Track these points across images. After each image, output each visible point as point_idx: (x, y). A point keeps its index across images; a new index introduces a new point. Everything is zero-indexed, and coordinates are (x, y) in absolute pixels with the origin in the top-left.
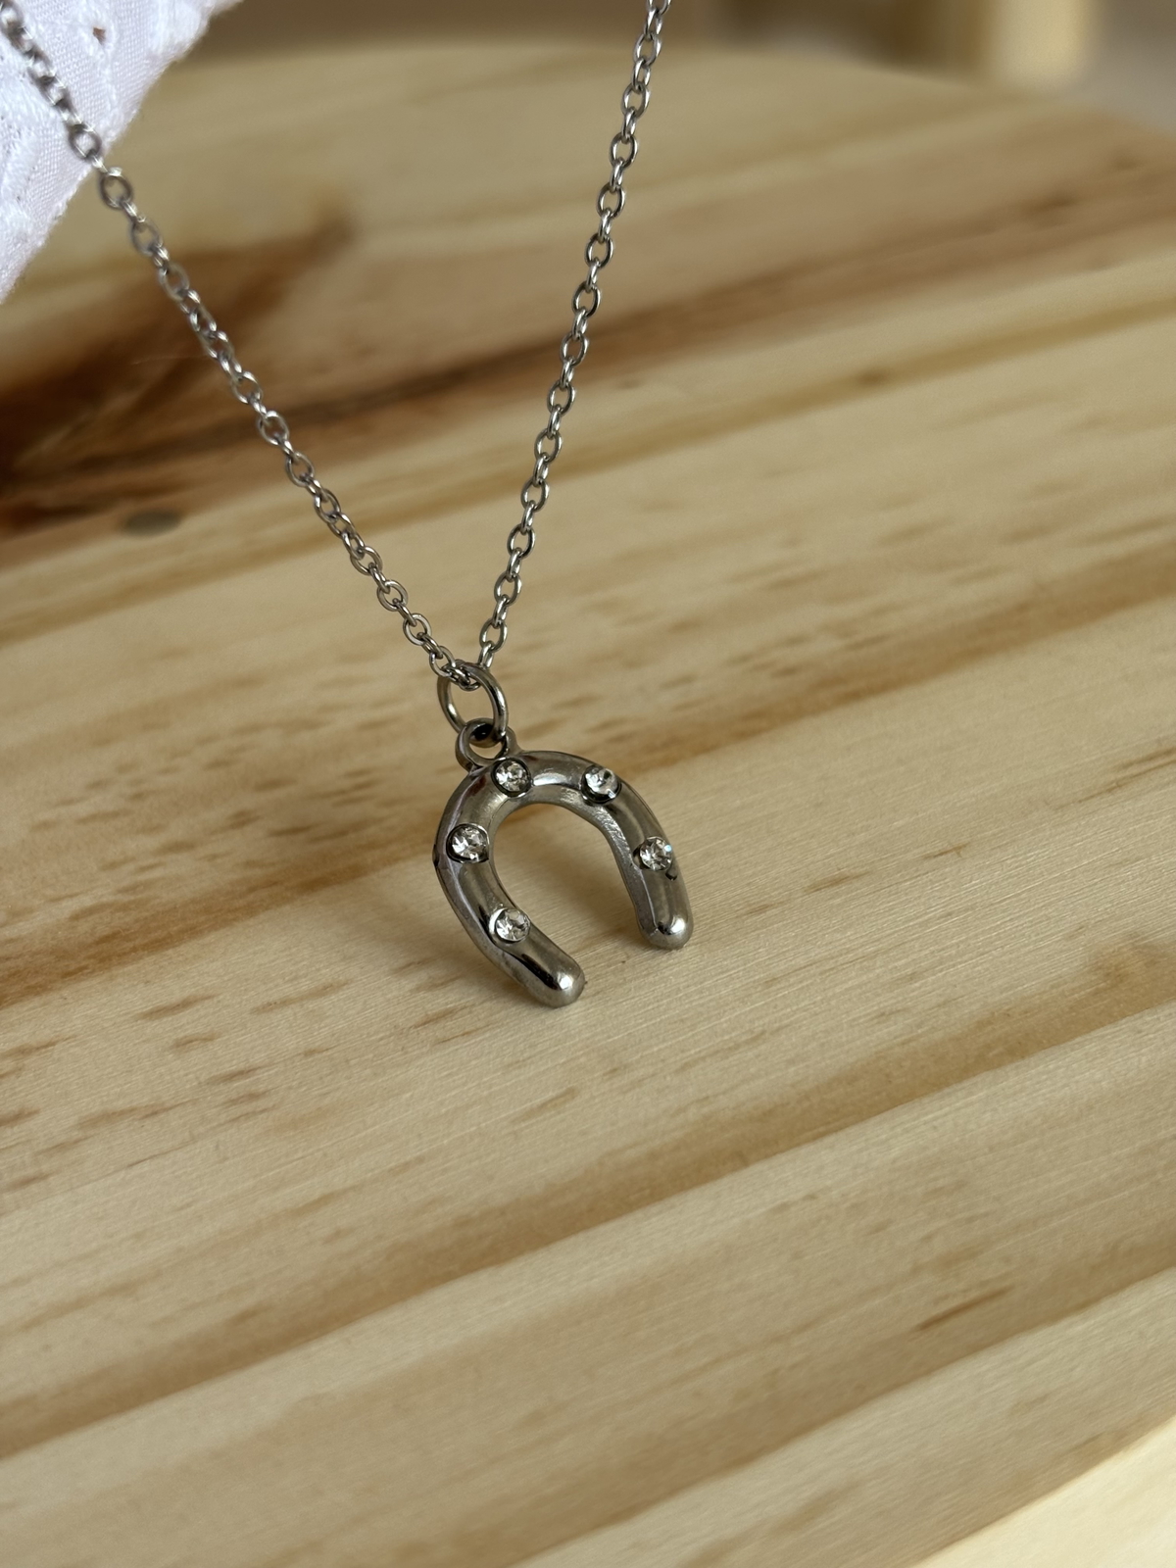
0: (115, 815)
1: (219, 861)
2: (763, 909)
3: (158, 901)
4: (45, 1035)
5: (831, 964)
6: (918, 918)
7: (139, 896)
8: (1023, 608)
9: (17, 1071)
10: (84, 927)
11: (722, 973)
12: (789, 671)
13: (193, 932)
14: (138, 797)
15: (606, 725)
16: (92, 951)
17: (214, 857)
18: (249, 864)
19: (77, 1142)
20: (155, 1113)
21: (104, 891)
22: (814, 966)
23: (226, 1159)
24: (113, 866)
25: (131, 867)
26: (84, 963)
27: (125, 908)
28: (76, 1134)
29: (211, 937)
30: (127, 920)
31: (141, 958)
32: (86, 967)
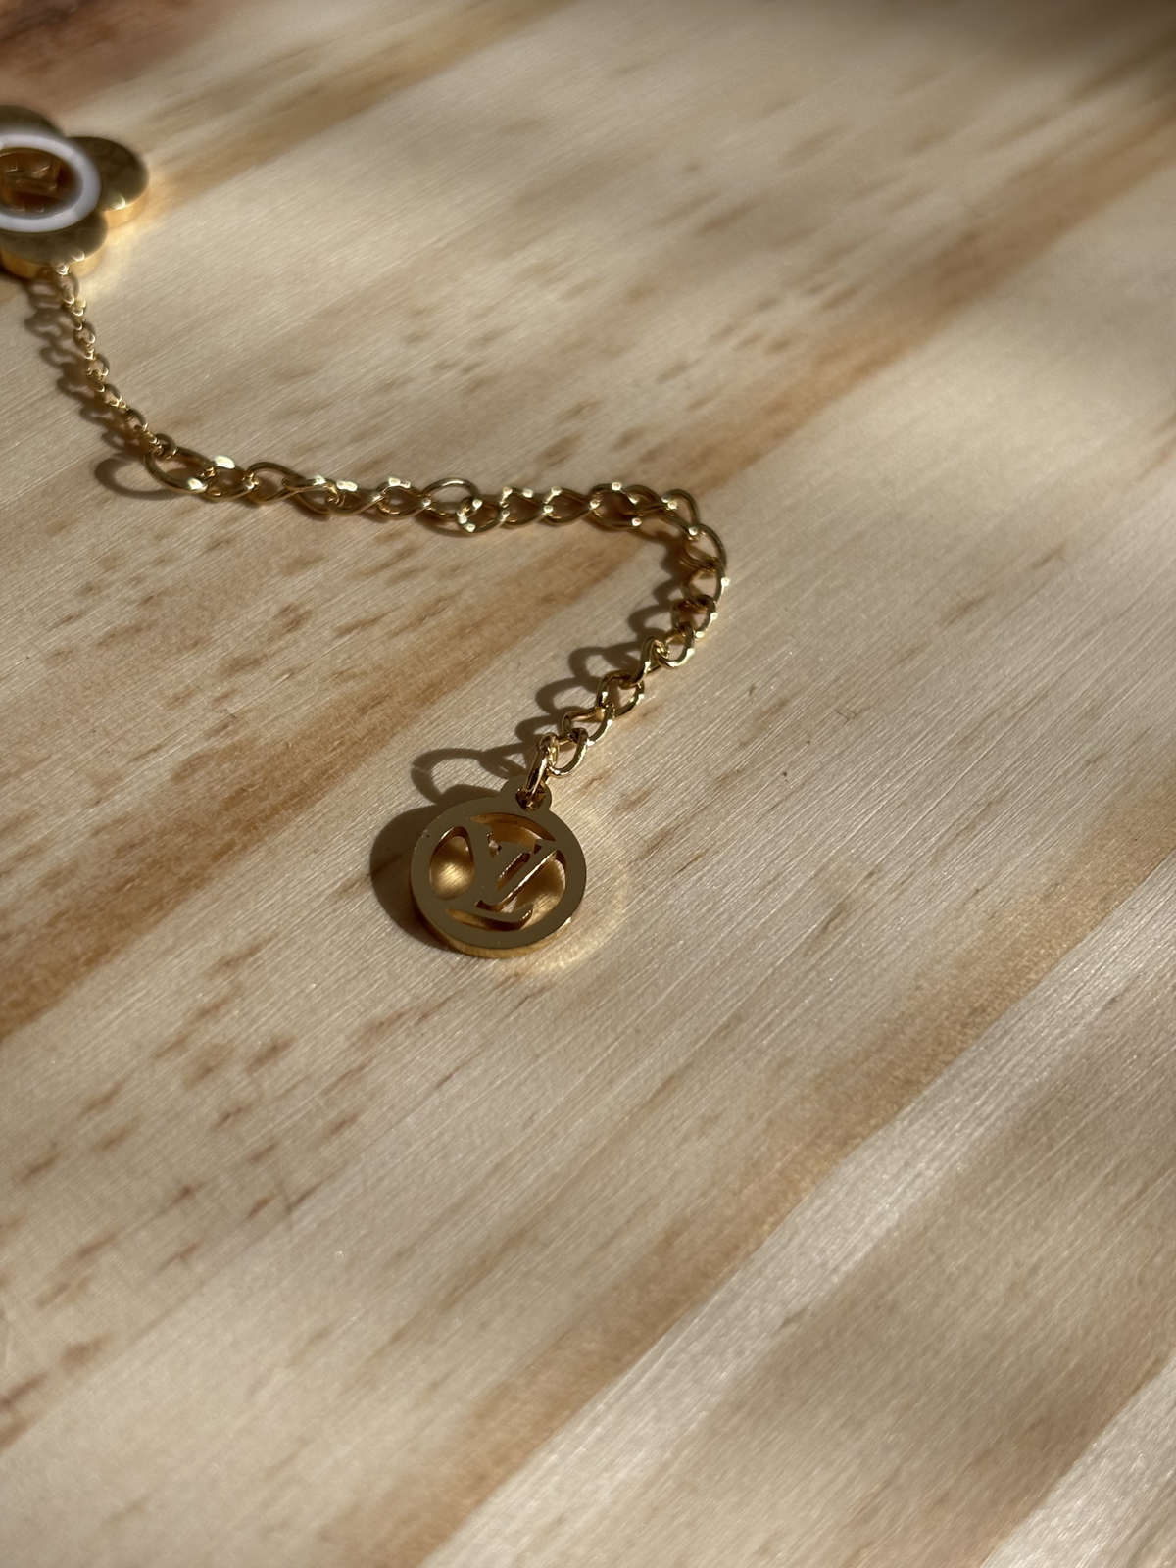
0: (138, 630)
1: (300, 678)
2: (912, 653)
3: (261, 742)
4: (240, 939)
5: (1009, 713)
6: (1062, 641)
7: (237, 738)
8: (970, 238)
9: (238, 990)
10: (197, 787)
11: (912, 739)
12: (780, 346)
13: (325, 778)
14: (147, 600)
15: (627, 439)
16: (227, 820)
17: (292, 673)
18: (341, 676)
19: (361, 1068)
20: (425, 1016)
21: (190, 735)
22: (995, 716)
23: (538, 1057)
24: (180, 700)
25: (201, 700)
26: (227, 837)
27: (230, 753)
28: (357, 1059)
29: (354, 779)
30: (241, 772)
31: (289, 820)
32: (231, 845)
